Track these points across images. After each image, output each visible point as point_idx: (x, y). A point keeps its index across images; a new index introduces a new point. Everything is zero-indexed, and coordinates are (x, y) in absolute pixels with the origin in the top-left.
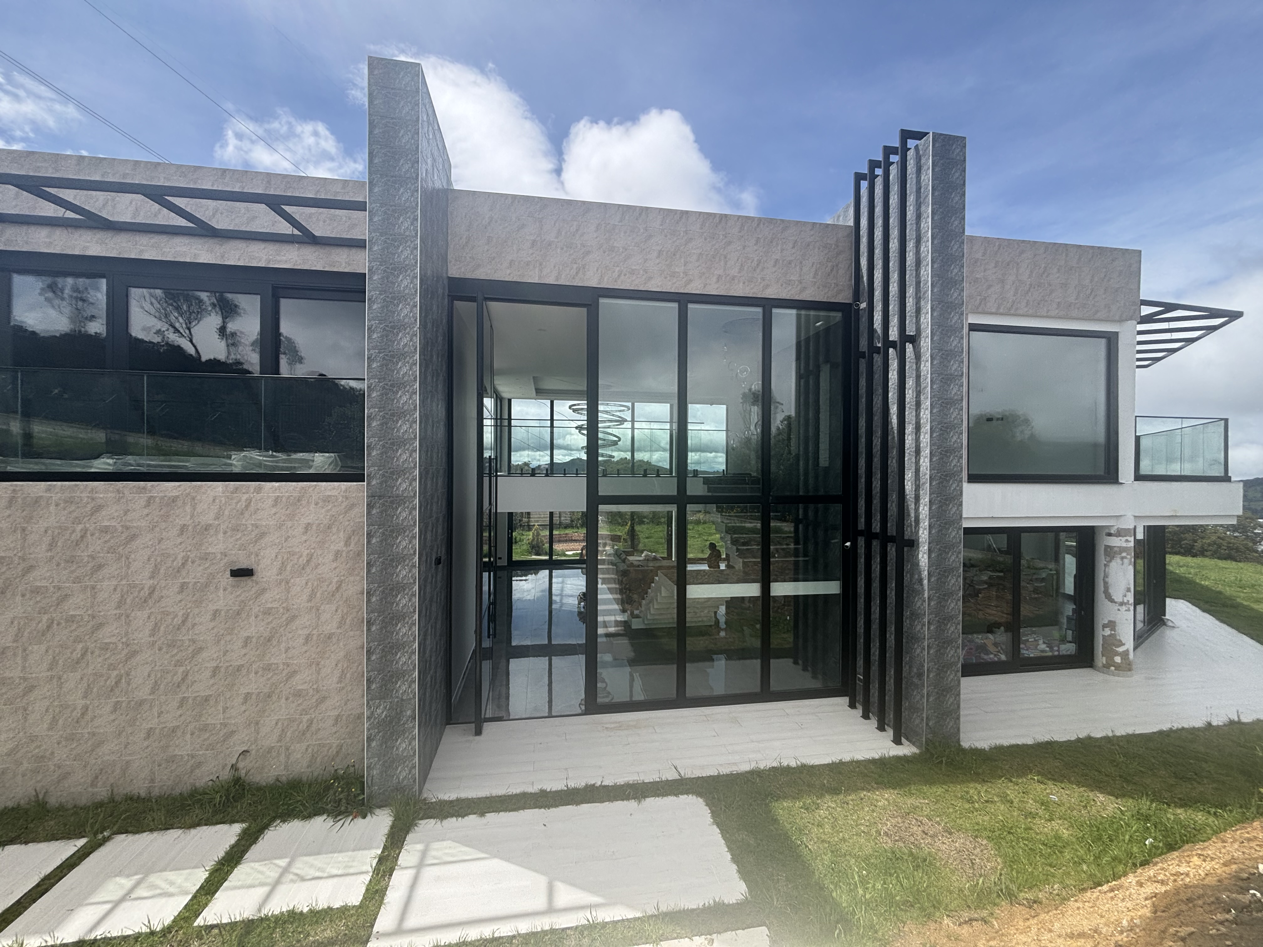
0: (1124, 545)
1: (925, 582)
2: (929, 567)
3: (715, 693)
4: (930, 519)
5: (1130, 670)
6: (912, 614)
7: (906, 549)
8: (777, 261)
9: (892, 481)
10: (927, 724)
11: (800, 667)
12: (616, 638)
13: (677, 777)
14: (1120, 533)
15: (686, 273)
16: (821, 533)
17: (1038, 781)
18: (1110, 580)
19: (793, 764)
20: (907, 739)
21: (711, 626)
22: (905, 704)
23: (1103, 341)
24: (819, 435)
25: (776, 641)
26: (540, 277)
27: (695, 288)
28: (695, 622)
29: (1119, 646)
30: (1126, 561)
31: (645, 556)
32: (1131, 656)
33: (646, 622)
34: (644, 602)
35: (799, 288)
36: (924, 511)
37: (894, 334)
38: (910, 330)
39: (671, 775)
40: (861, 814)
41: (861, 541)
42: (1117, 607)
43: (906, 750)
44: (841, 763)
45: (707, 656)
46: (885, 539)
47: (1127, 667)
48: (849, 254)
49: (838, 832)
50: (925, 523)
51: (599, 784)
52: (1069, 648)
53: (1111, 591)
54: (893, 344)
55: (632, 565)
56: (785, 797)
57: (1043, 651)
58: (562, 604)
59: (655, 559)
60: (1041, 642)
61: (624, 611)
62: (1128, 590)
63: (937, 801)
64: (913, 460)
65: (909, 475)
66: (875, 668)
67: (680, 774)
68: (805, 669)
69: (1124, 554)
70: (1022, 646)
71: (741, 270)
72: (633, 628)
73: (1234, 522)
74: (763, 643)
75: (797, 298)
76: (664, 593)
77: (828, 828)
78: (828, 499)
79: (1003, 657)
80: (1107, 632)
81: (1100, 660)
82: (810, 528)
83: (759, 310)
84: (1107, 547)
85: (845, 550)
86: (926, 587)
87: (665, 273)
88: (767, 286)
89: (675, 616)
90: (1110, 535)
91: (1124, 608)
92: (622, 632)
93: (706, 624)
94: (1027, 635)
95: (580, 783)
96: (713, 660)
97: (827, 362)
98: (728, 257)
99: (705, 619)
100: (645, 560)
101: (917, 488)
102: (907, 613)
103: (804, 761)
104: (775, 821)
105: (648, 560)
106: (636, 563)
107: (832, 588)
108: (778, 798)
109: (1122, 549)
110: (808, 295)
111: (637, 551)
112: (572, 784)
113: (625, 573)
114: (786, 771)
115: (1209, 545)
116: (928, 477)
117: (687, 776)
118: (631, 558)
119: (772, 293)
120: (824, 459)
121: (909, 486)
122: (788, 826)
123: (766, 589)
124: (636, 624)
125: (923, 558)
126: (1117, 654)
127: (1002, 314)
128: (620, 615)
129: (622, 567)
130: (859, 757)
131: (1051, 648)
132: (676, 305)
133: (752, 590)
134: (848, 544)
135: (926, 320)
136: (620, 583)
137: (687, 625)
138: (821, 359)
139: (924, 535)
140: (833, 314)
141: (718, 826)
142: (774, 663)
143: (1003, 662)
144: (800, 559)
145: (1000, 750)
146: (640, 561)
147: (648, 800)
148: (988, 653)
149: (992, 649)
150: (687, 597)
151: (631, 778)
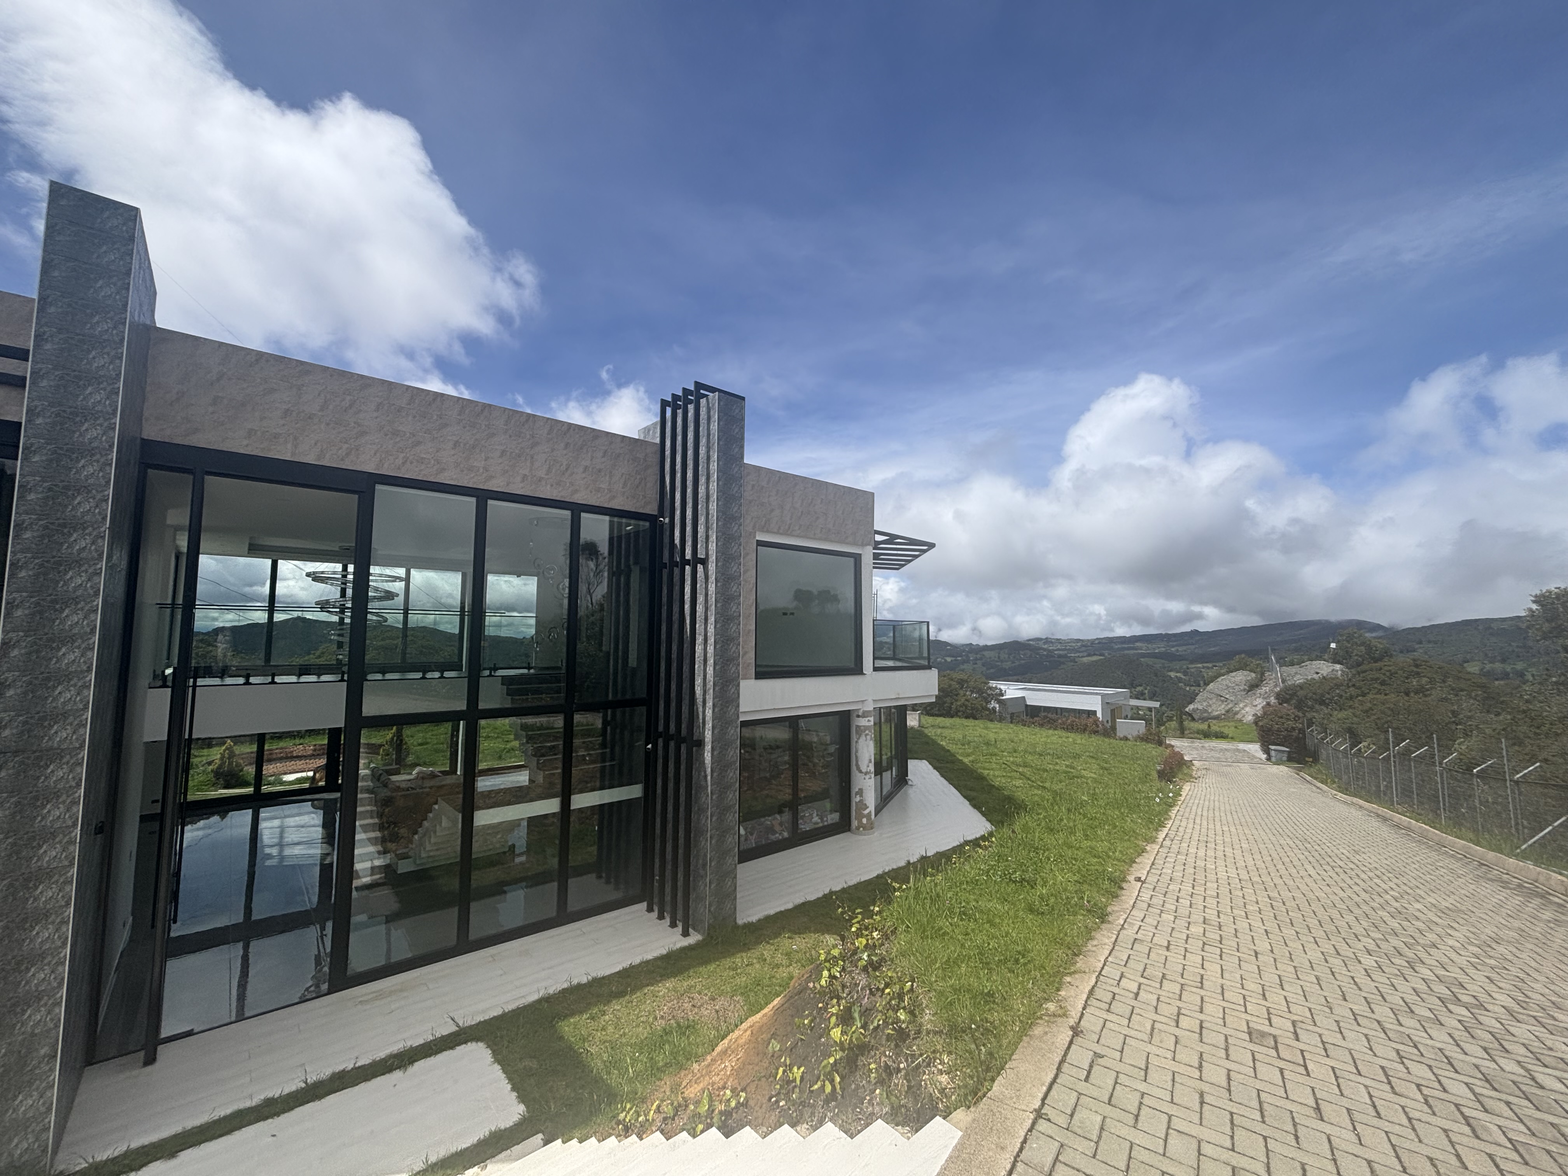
0: (867, 724)
1: (709, 778)
2: (712, 764)
3: (505, 928)
4: (713, 721)
5: (872, 828)
6: (699, 809)
7: (694, 749)
8: (586, 468)
9: (686, 685)
10: (709, 911)
11: (603, 880)
12: (374, 890)
13: (454, 1028)
14: (865, 714)
15: (486, 470)
16: (627, 734)
17: (789, 938)
18: (859, 754)
19: (584, 980)
20: (694, 929)
21: (504, 853)
22: (693, 896)
23: (852, 560)
24: (629, 634)
25: (575, 859)
26: (293, 454)
27: (497, 485)
28: (485, 851)
29: (865, 809)
30: (868, 737)
31: (418, 773)
32: (873, 817)
33: (418, 862)
34: (416, 837)
35: (608, 496)
36: (709, 713)
37: (688, 555)
38: (701, 555)
39: (449, 1029)
40: (642, 1007)
41: (660, 742)
42: (863, 776)
43: (694, 938)
44: (632, 967)
45: (498, 889)
46: (680, 741)
47: (870, 827)
48: (656, 469)
49: (620, 1030)
50: (709, 725)
51: (351, 1066)
52: (833, 818)
53: (860, 763)
54: (688, 562)
55: (398, 789)
56: (572, 1015)
57: (817, 823)
58: (282, 858)
59: (433, 776)
60: (815, 815)
61: (385, 852)
62: (870, 761)
63: (709, 977)
64: (702, 667)
65: (699, 681)
66: (669, 867)
67: (458, 1025)
68: (608, 882)
69: (867, 732)
70: (800, 821)
71: (549, 471)
72: (399, 872)
73: (934, 700)
74: (560, 862)
75: (606, 505)
76: (445, 823)
77: (610, 1029)
78: (634, 703)
79: (786, 834)
80: (858, 799)
81: (855, 823)
82: (618, 731)
83: (568, 513)
84: (858, 726)
85: (647, 753)
86: (709, 784)
87: (462, 466)
88: (576, 491)
89: (459, 848)
90: (858, 716)
91: (868, 777)
92: (381, 881)
93: (498, 851)
94: (804, 811)
95: (325, 1072)
96: (505, 892)
97: (636, 563)
98: (535, 457)
99: (498, 845)
100: (417, 778)
101: (705, 692)
102: (695, 808)
103: (594, 975)
104: (561, 1038)
105: (423, 778)
106: (403, 785)
107: (635, 791)
108: (566, 1017)
109: (866, 728)
110: (617, 504)
111: (406, 766)
112: (312, 1078)
113: (387, 802)
114: (579, 988)
115: (961, 706)
116: (712, 683)
117: (466, 1025)
118: (394, 778)
119: (580, 498)
120: (633, 661)
121: (698, 691)
122: (573, 1039)
123: (566, 804)
124: (404, 867)
125: (708, 757)
126: (864, 816)
127: (781, 534)
128: (378, 858)
129: (384, 793)
130: (650, 957)
131: (822, 819)
132: (473, 500)
133: (552, 806)
134: (650, 746)
135: (712, 547)
136: (380, 815)
137: (474, 857)
138: (631, 562)
139: (708, 735)
140: (641, 523)
141: (499, 1064)
142: (572, 883)
143: (785, 840)
144: (607, 764)
145: (768, 919)
146: (409, 780)
147: (417, 1064)
148: (774, 832)
149: (777, 828)
150: (475, 825)
151: (395, 1048)
